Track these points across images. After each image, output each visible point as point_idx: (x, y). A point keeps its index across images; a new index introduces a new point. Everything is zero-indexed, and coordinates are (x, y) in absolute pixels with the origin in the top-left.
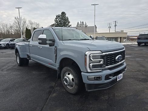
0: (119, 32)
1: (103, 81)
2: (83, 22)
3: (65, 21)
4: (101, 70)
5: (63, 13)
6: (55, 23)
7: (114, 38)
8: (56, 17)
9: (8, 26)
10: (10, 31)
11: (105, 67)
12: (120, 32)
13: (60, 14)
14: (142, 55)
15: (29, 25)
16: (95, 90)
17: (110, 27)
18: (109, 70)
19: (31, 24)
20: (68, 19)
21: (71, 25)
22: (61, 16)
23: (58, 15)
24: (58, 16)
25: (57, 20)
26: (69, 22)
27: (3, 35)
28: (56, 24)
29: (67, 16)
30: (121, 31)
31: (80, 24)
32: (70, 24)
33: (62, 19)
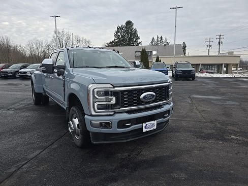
0: (224, 55)
1: (115, 129)
2: (161, 38)
3: (131, 35)
4: (112, 113)
5: (129, 23)
6: (115, 40)
7: (215, 64)
8: (116, 30)
9: (44, 45)
10: (47, 52)
11: (119, 108)
12: (227, 55)
13: (124, 24)
14: (243, 96)
15: (75, 42)
16: (105, 142)
17: (210, 46)
18: (126, 114)
19: (78, 41)
20: (136, 31)
21: (140, 43)
22: (126, 28)
23: (120, 26)
24: (120, 28)
25: (119, 34)
26: (138, 38)
27: (36, 59)
28: (117, 41)
29: (134, 27)
30: (229, 53)
31: (156, 40)
32: (139, 41)
33: (127, 32)
